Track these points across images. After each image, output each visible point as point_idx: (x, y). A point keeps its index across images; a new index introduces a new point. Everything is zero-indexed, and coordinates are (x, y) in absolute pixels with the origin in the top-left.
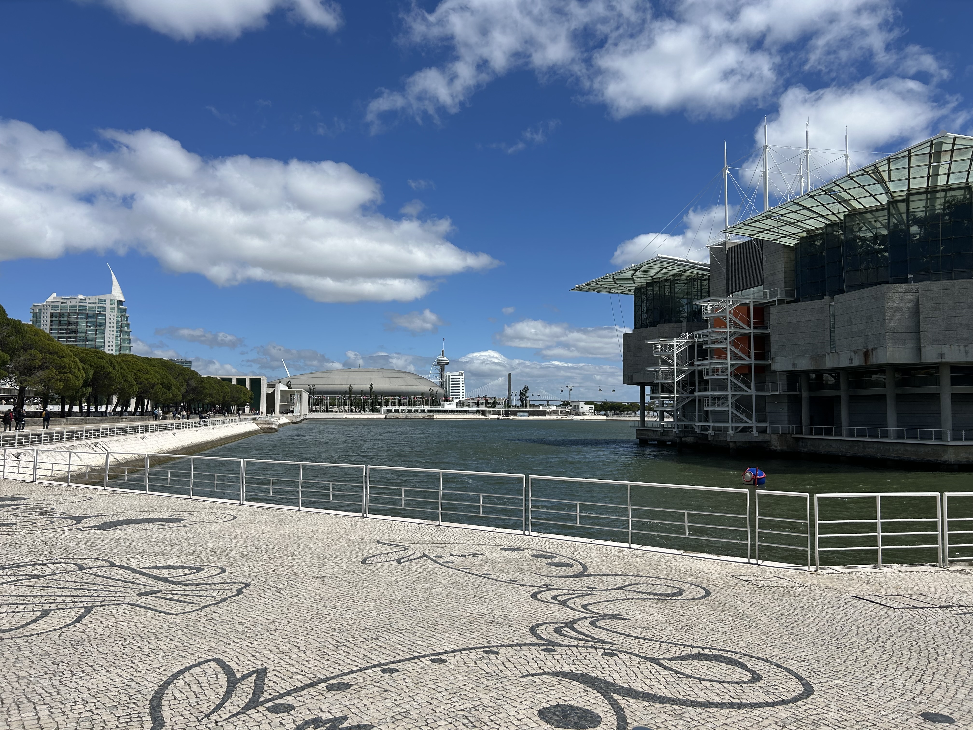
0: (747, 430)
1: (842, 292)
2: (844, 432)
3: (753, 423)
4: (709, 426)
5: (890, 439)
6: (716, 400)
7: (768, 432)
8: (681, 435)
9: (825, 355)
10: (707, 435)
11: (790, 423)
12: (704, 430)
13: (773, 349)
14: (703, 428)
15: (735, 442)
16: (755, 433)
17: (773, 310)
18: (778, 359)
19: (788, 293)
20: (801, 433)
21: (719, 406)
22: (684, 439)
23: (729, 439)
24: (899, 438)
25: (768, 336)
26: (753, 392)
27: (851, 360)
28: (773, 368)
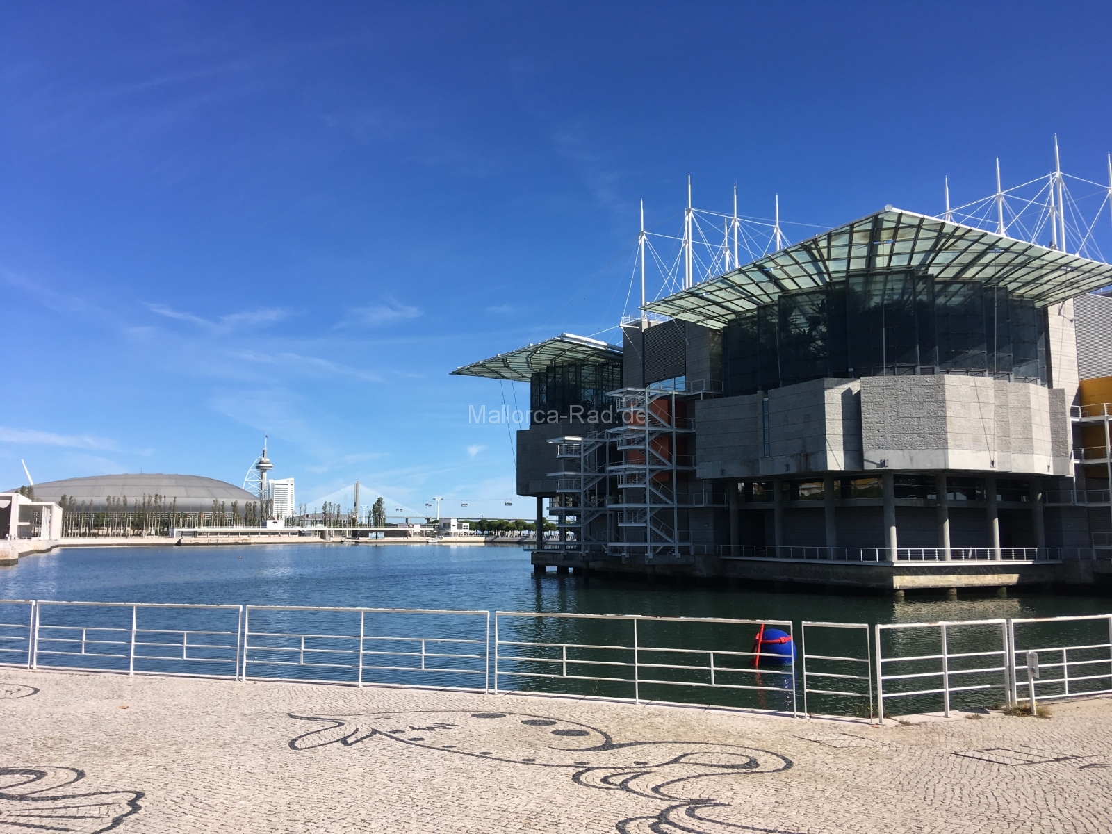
0: (667, 551)
1: (776, 386)
2: (778, 552)
3: (674, 543)
4: (622, 547)
5: (830, 559)
6: (632, 514)
7: (692, 554)
8: (589, 558)
9: (758, 460)
10: (621, 557)
11: (716, 542)
12: (616, 552)
13: (699, 452)
14: (615, 549)
15: (654, 566)
16: (677, 554)
17: (699, 405)
18: (704, 464)
19: (715, 385)
20: (729, 554)
21: (635, 522)
22: (591, 564)
23: (647, 562)
24: (839, 558)
25: (693, 436)
26: (674, 505)
27: (787, 466)
28: (699, 474)
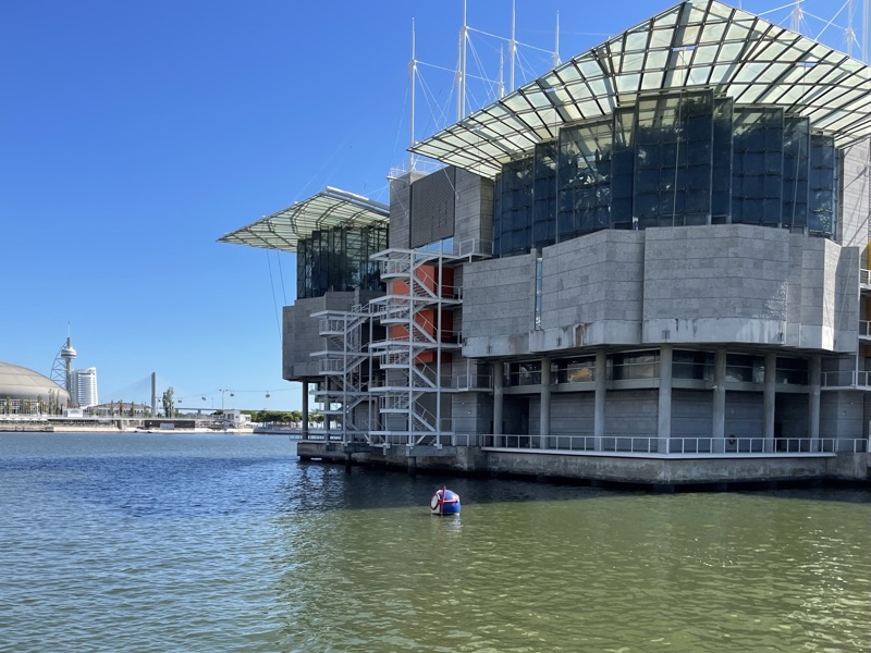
0: (428, 441)
1: (551, 242)
2: (543, 443)
3: (437, 432)
4: (383, 437)
5: (598, 450)
6: (395, 399)
7: (454, 443)
8: (351, 449)
9: (527, 334)
10: (381, 448)
11: (478, 431)
12: (378, 442)
13: (465, 326)
14: (377, 439)
15: (415, 458)
16: (438, 445)
17: (467, 269)
18: (470, 341)
19: (485, 247)
20: (492, 445)
21: (397, 407)
22: (354, 455)
23: (408, 454)
24: (606, 450)
25: (458, 308)
26: (437, 388)
27: (559, 340)
28: (464, 353)
